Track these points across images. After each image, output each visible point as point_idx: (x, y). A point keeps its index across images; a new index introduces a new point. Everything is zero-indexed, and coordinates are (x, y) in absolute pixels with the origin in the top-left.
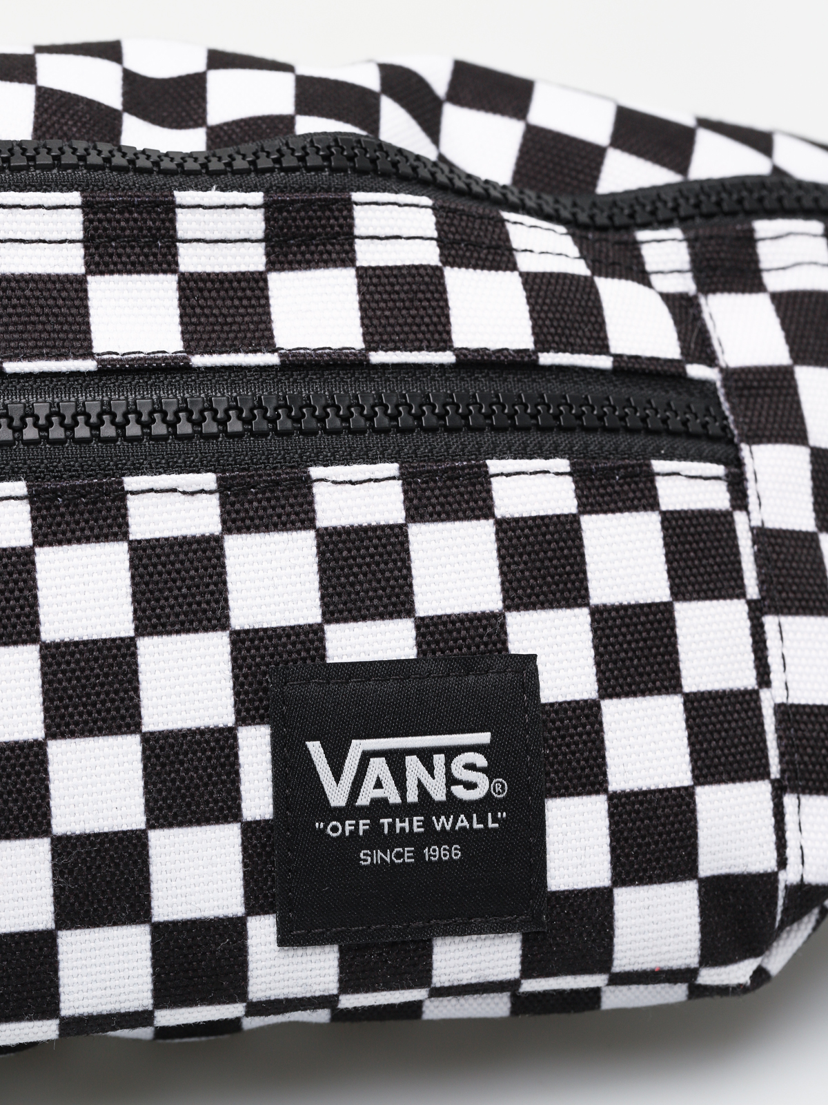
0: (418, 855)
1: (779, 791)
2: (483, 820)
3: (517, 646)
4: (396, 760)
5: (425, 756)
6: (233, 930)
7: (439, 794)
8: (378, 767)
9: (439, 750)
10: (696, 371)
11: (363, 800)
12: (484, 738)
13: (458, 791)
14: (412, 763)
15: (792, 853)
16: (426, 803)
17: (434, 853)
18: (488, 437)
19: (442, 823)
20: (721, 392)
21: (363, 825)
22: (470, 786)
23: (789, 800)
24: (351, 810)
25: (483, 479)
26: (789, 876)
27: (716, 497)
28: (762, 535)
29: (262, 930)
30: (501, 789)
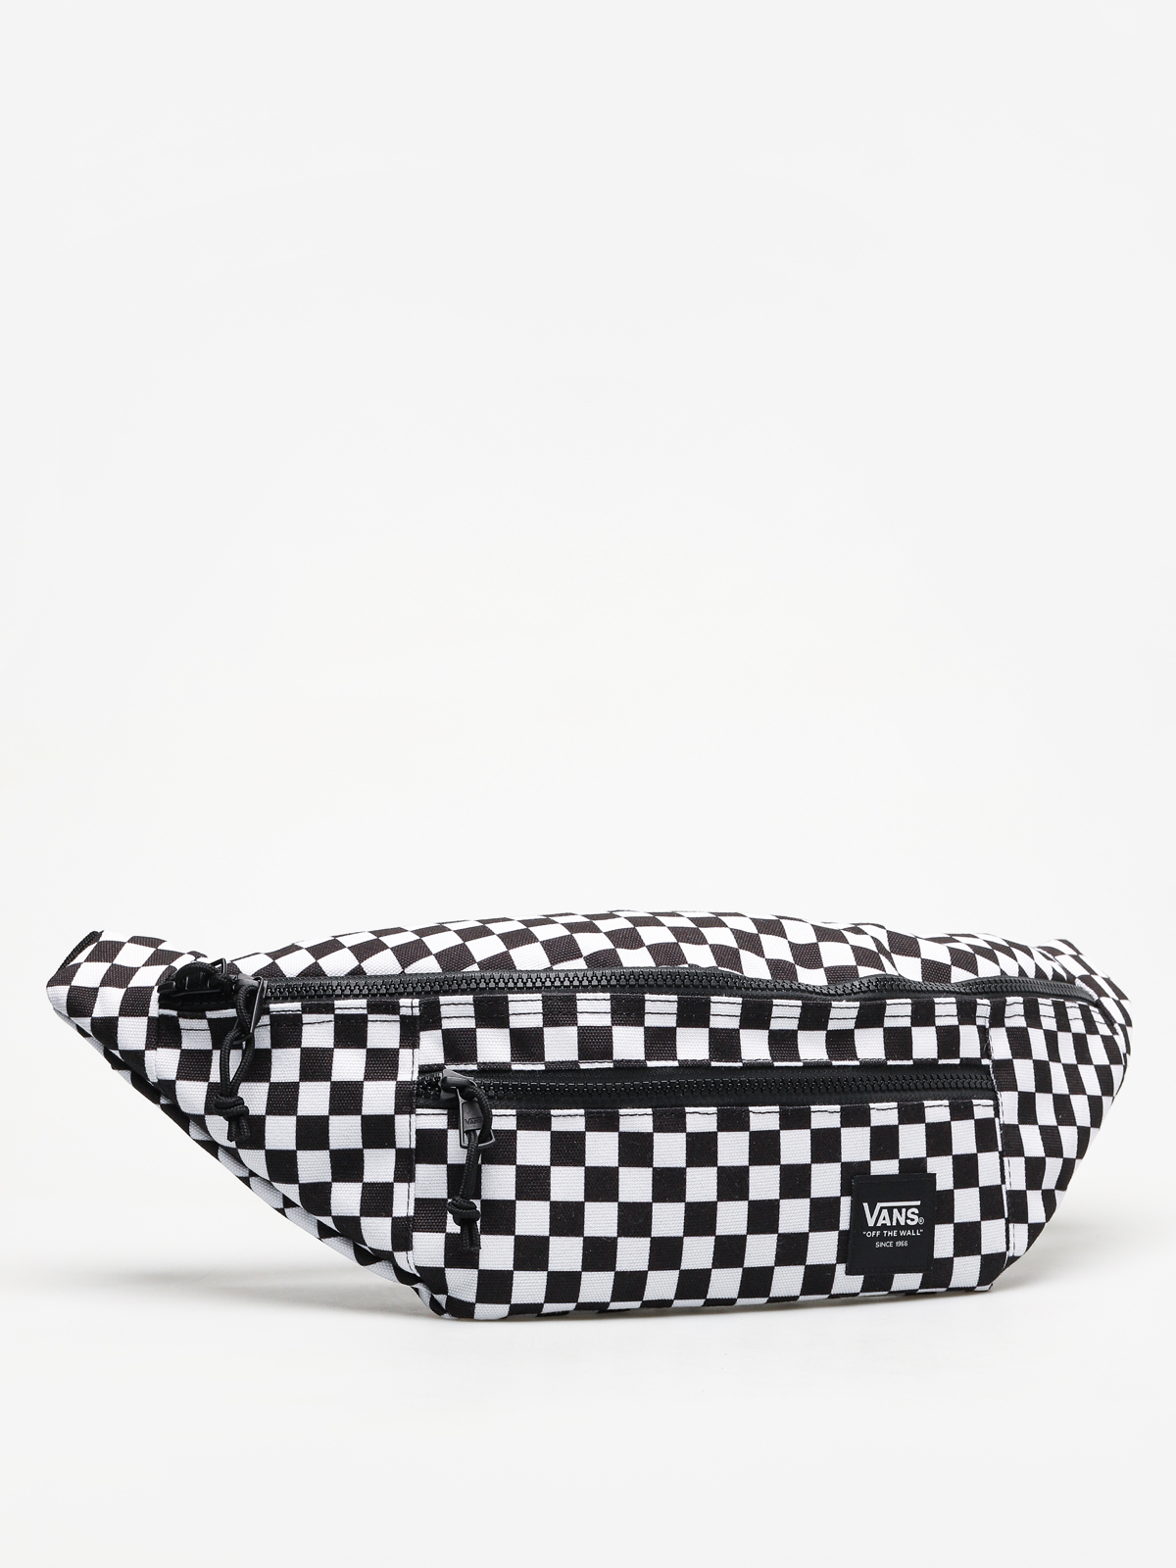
0: (894, 1244)
1: (1008, 1222)
2: (915, 1232)
3: (930, 1170)
4: (890, 1210)
5: (900, 1209)
6: (831, 1268)
7: (903, 1223)
8: (885, 1212)
9: (904, 1207)
10: (985, 1062)
11: (879, 1224)
12: (918, 1203)
13: (909, 1222)
14: (895, 1211)
15: (1011, 1245)
16: (898, 1227)
17: (900, 1244)
18: (923, 1093)
19: (903, 1233)
20: (991, 1070)
21: (878, 1233)
22: (913, 1220)
23: (1011, 1225)
24: (875, 1228)
25: (922, 1108)
26: (1010, 1254)
27: (989, 1113)
28: (1003, 1127)
29: (841, 1269)
30: (921, 1221)
